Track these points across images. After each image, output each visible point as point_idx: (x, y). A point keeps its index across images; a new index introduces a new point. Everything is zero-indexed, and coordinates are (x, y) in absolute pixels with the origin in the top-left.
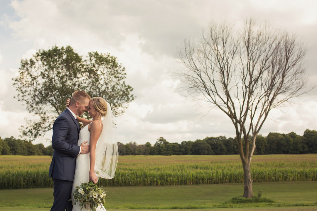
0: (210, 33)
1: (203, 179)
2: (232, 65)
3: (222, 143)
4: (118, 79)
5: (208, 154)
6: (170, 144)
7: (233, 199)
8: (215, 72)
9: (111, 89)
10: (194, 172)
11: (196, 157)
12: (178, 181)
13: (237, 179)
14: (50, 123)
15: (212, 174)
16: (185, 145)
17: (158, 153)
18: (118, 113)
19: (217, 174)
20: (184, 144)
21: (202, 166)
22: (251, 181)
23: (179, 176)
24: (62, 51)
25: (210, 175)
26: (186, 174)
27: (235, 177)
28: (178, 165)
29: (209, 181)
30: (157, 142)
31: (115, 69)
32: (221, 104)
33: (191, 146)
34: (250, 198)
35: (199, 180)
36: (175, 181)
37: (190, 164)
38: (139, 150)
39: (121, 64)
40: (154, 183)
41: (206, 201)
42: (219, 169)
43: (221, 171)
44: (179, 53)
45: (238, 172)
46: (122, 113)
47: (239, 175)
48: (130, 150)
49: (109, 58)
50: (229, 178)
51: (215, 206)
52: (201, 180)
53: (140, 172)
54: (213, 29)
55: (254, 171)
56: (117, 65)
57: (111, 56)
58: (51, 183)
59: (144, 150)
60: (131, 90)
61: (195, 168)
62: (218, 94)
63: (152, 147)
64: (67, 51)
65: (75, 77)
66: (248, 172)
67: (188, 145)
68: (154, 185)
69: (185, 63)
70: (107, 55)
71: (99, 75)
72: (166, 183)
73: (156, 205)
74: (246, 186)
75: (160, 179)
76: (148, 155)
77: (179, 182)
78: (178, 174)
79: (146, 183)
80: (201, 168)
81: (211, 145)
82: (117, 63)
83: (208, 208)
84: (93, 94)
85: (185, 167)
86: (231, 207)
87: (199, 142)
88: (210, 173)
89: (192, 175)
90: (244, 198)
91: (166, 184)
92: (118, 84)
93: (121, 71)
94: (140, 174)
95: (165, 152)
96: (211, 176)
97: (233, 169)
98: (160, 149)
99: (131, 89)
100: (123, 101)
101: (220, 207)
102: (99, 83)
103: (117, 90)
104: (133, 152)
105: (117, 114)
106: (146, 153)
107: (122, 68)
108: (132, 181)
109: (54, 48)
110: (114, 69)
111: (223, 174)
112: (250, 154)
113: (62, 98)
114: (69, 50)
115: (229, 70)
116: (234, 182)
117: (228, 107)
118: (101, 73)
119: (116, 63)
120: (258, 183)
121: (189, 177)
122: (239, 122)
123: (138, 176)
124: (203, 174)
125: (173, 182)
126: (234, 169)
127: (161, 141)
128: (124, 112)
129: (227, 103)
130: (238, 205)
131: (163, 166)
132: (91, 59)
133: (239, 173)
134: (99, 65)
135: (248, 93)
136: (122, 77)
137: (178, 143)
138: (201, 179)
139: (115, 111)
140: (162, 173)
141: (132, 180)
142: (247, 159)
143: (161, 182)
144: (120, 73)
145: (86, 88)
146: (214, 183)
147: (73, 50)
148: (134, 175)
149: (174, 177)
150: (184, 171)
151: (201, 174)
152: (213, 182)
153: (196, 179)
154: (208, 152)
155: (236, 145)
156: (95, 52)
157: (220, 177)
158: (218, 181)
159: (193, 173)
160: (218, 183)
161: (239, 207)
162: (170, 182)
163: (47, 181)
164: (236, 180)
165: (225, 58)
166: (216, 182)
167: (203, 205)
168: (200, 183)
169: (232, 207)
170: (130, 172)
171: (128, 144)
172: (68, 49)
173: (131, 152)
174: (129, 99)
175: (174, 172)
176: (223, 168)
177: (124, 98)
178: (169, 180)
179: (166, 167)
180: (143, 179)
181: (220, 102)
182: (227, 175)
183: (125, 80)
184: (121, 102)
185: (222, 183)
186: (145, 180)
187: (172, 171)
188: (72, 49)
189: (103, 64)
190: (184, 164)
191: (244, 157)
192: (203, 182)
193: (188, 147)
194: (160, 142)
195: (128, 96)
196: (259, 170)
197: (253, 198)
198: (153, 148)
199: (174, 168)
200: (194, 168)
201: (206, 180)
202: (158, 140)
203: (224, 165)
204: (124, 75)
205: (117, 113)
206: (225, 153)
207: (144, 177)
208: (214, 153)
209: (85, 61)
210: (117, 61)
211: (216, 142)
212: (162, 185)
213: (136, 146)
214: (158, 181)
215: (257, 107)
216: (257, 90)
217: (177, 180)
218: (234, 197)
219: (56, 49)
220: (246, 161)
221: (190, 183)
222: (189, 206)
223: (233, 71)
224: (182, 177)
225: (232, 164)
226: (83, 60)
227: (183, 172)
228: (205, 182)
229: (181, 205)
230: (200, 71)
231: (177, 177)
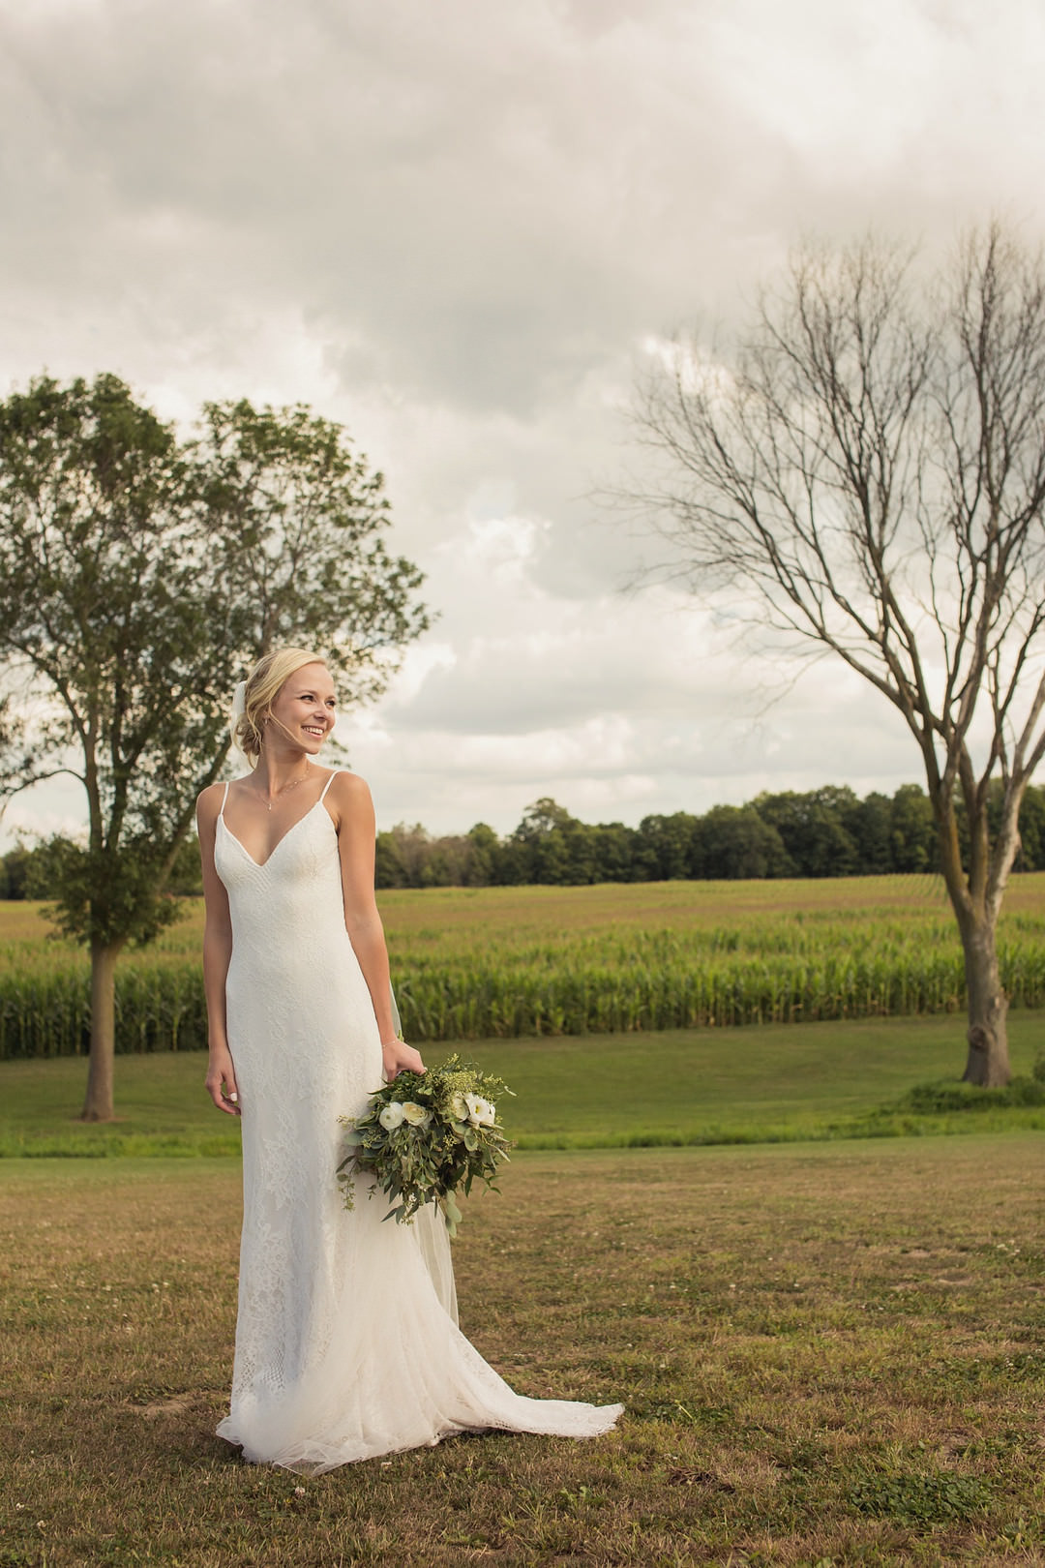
0: (793, 296)
1: (765, 1002)
2: (903, 450)
3: (834, 820)
4: (349, 529)
5: (770, 876)
6: (586, 828)
7: (917, 1092)
8: (818, 487)
9: (317, 578)
10: (722, 967)
11: (714, 891)
12: (648, 1012)
13: (926, 996)
14: (27, 748)
15: (810, 972)
16: (659, 832)
17: (530, 874)
18: (355, 693)
19: (833, 973)
20: (653, 827)
21: (756, 940)
22: (1001, 1003)
23: (650, 987)
24: (79, 401)
25: (798, 982)
26: (684, 977)
27: (916, 984)
28: (642, 933)
29: (792, 1008)
30: (524, 820)
31: (335, 484)
32: (850, 638)
33: (687, 840)
34: (996, 1085)
35: (748, 1006)
36: (632, 1013)
37: (696, 928)
38: (441, 861)
39: (363, 456)
40: (533, 1022)
41: (786, 1103)
42: (839, 949)
43: (847, 958)
44: (647, 400)
45: (929, 962)
46: (375, 695)
47: (934, 977)
48: (396, 863)
49: (306, 431)
50: (888, 992)
51: (832, 1128)
52: (756, 1004)
53: (464, 974)
54: (808, 276)
55: (1008, 957)
56: (346, 462)
57: (313, 418)
58: (44, 1034)
59: (461, 860)
60: (416, 583)
61: (722, 946)
62: (838, 591)
63: (502, 846)
64: (98, 398)
65: (143, 525)
66: (987, 966)
67: (673, 832)
68: (534, 1035)
69: (674, 444)
70: (297, 414)
71: (260, 512)
72: (592, 1022)
73: (551, 1131)
74: (975, 1030)
75: (562, 1004)
76: (484, 885)
77: (654, 1016)
78: (648, 977)
79: (496, 1024)
80: (752, 948)
81: (783, 829)
82: (344, 451)
83: (803, 1139)
84: (233, 607)
85: (677, 946)
86: (911, 1131)
87: (724, 819)
88: (799, 969)
89: (711, 983)
90: (967, 1088)
91: (589, 1026)
92: (349, 555)
93: (367, 491)
94: (465, 981)
95: (565, 868)
96: (803, 985)
97: (904, 949)
98: (542, 857)
99: (416, 575)
100: (379, 636)
101: (858, 1132)
102: (262, 552)
103: (344, 582)
104: (409, 871)
105: (348, 701)
106: (472, 877)
107: (368, 478)
108: (429, 1018)
109: (36, 388)
110: (329, 483)
111: (861, 972)
112: (993, 878)
113: (82, 629)
114: (111, 397)
115: (891, 477)
116: (914, 1009)
117: (889, 657)
118: (271, 506)
119: (339, 453)
120: (1027, 1012)
121: (700, 990)
122: (943, 727)
123: (457, 995)
124: (764, 974)
125: (625, 1015)
126: (912, 949)
127: (544, 818)
128: (384, 689)
129: (880, 637)
130: (942, 1122)
131: (568, 941)
132: (216, 436)
133: (935, 966)
134: (261, 465)
135: (981, 586)
136: (370, 523)
137: (627, 825)
138: (756, 998)
139: (341, 687)
140: (570, 978)
141: (427, 1012)
142: (981, 901)
143: (567, 1017)
144: (361, 503)
145: (196, 577)
146: (820, 1017)
147: (127, 393)
148: (436, 985)
149: (629, 992)
150: (675, 962)
151: (757, 974)
152: (813, 1011)
153: (732, 1001)
154: (771, 865)
155: (902, 827)
156: (238, 401)
157: (847, 989)
158: (835, 1004)
159: (719, 973)
160: (835, 1017)
161: (948, 1133)
162: (608, 1018)
163: (22, 1030)
164: (922, 999)
165: (870, 422)
166: (829, 1010)
167: (777, 1123)
168: (751, 1020)
169: (917, 1134)
170: (415, 974)
171: (386, 834)
172: (107, 391)
173: (401, 871)
174: (407, 625)
175: (624, 969)
176: (858, 946)
177: (383, 621)
178: (604, 1006)
179: (584, 947)
180: (480, 1006)
181: (843, 629)
182: (877, 977)
183: (383, 533)
184: (369, 641)
185: (855, 1018)
186: (490, 1012)
187: (616, 964)
188: (124, 388)
189: (277, 460)
190: (669, 930)
191: (965, 893)
192: (764, 1015)
193: (675, 842)
194: (537, 822)
195: (401, 609)
196: (1031, 951)
197: (1009, 1084)
198: (507, 850)
199: (622, 950)
200: (718, 950)
201: (778, 1001)
202: (530, 813)
203: (864, 929)
204: (380, 513)
205: (348, 692)
206: (849, 867)
207: (483, 993)
208: (798, 868)
209: (189, 446)
210: (342, 444)
211: (805, 817)
212: (571, 1033)
213: (424, 842)
214: (551, 1012)
215: (1027, 653)
216: (1025, 570)
217: (642, 1008)
218: (922, 1082)
219: (48, 393)
220: (975, 912)
221: (701, 1022)
222: (711, 1133)
223: (908, 481)
224: (666, 990)
225: (897, 924)
226: (179, 442)
227: (668, 968)
228: (774, 1014)
229: (674, 1127)
230: (749, 482)
231: (641, 993)
